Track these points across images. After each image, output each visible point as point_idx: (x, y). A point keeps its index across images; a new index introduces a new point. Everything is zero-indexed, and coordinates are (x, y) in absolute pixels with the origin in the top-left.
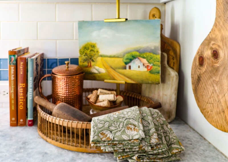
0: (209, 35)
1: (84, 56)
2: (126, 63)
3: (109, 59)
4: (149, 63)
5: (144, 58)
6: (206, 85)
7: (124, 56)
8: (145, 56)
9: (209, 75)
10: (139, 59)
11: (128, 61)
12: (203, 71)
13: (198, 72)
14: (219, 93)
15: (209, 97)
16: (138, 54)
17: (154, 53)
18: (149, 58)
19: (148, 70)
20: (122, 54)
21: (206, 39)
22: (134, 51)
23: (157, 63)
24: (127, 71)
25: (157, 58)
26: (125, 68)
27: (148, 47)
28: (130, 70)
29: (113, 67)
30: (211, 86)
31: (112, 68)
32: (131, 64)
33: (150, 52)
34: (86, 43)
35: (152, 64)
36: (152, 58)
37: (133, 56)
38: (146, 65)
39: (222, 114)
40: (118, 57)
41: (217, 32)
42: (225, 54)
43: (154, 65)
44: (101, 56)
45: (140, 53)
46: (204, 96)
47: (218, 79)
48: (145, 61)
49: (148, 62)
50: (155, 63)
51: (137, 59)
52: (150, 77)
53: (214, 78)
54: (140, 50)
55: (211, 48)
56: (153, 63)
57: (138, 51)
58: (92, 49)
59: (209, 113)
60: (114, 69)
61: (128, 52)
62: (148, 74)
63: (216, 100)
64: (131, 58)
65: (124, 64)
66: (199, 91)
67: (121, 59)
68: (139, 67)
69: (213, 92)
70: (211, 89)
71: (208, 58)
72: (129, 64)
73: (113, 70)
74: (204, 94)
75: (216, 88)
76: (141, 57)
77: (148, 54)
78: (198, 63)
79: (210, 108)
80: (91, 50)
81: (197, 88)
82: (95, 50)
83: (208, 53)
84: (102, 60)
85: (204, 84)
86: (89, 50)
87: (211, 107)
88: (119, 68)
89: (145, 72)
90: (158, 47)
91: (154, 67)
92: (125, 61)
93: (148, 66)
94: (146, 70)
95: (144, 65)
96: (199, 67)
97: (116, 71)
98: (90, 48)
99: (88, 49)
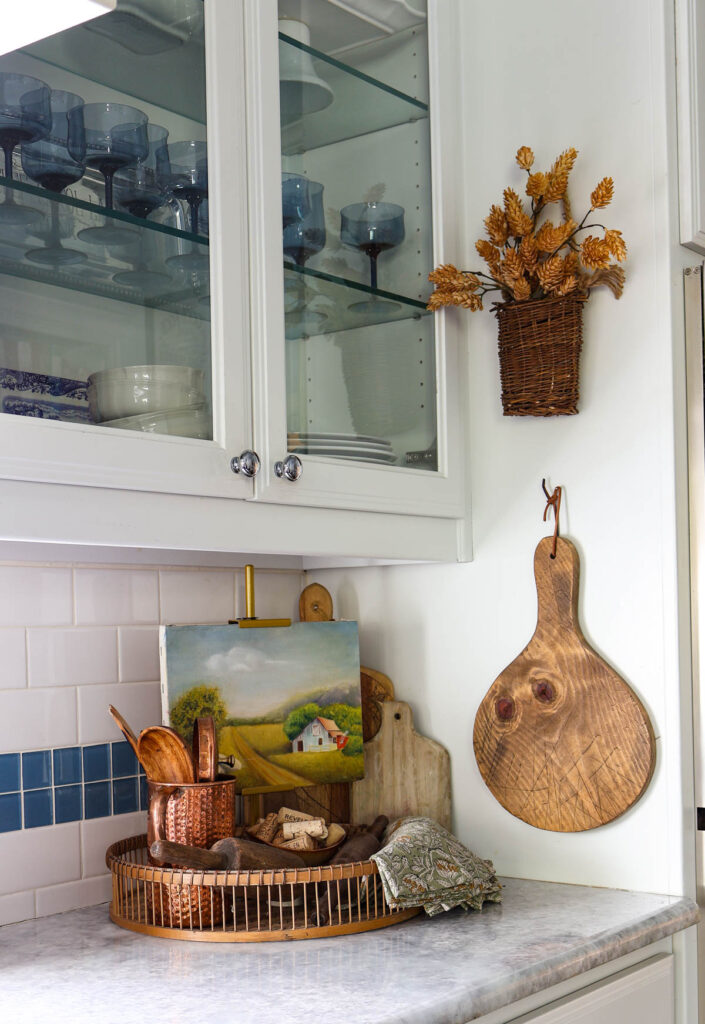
0: (522, 654)
1: (186, 727)
2: (292, 736)
3: (250, 728)
4: (342, 729)
5: (330, 718)
6: (523, 757)
7: (286, 717)
8: (331, 712)
9: (529, 735)
10: (319, 721)
11: (296, 728)
12: (514, 730)
13: (497, 732)
14: (561, 763)
15: (535, 778)
16: (316, 708)
17: (350, 705)
18: (340, 717)
19: (339, 747)
20: (282, 713)
21: (514, 663)
22: (308, 702)
23: (357, 727)
24: (295, 757)
25: (355, 716)
26: (289, 749)
27: (336, 690)
28: (300, 754)
29: (261, 750)
30: (538, 755)
31: (258, 752)
32: (303, 737)
33: (342, 703)
34: (191, 689)
35: (347, 732)
36: (345, 717)
37: (306, 717)
38: (335, 735)
39: (573, 800)
40: (272, 722)
41: (545, 649)
42: (569, 689)
43: (351, 733)
44: (232, 723)
45: (320, 707)
46: (521, 779)
47: (557, 739)
48: (332, 725)
49: (339, 726)
50: (352, 729)
51: (315, 723)
52: (344, 763)
53: (546, 739)
54: (323, 698)
55: (533, 681)
56: (348, 729)
57: (316, 701)
58: (206, 705)
59: (537, 811)
60: (264, 755)
61: (296, 707)
62: (340, 757)
63: (554, 778)
64: (302, 720)
65: (287, 739)
66: (504, 773)
67: (281, 726)
68: (320, 742)
69: (546, 767)
70: (539, 761)
71: (524, 702)
72: (299, 739)
73: (261, 758)
74: (520, 775)
75: (553, 756)
76: (324, 717)
77: (339, 707)
78: (494, 716)
79: (541, 799)
80: (205, 710)
81: (498, 768)
82: (216, 708)
83: (523, 691)
84: (232, 734)
85: (517, 756)
86: (199, 710)
87: (542, 795)
88: (276, 752)
89: (334, 752)
90: (356, 688)
91: (353, 738)
92: (289, 730)
93: (339, 737)
94: (335, 747)
95: (330, 736)
96: (498, 723)
97: (268, 760)
98: (203, 704)
99: (197, 705)
